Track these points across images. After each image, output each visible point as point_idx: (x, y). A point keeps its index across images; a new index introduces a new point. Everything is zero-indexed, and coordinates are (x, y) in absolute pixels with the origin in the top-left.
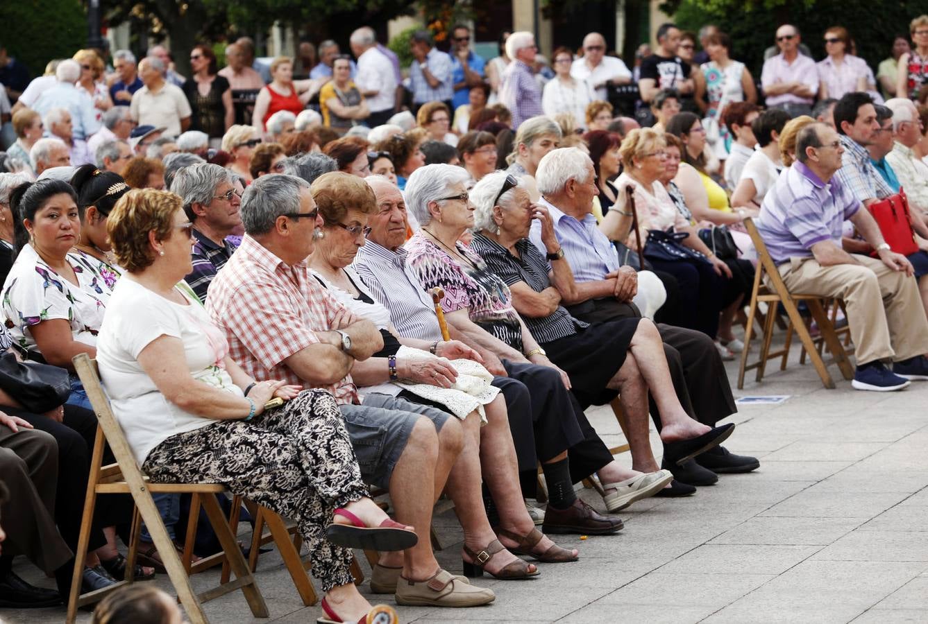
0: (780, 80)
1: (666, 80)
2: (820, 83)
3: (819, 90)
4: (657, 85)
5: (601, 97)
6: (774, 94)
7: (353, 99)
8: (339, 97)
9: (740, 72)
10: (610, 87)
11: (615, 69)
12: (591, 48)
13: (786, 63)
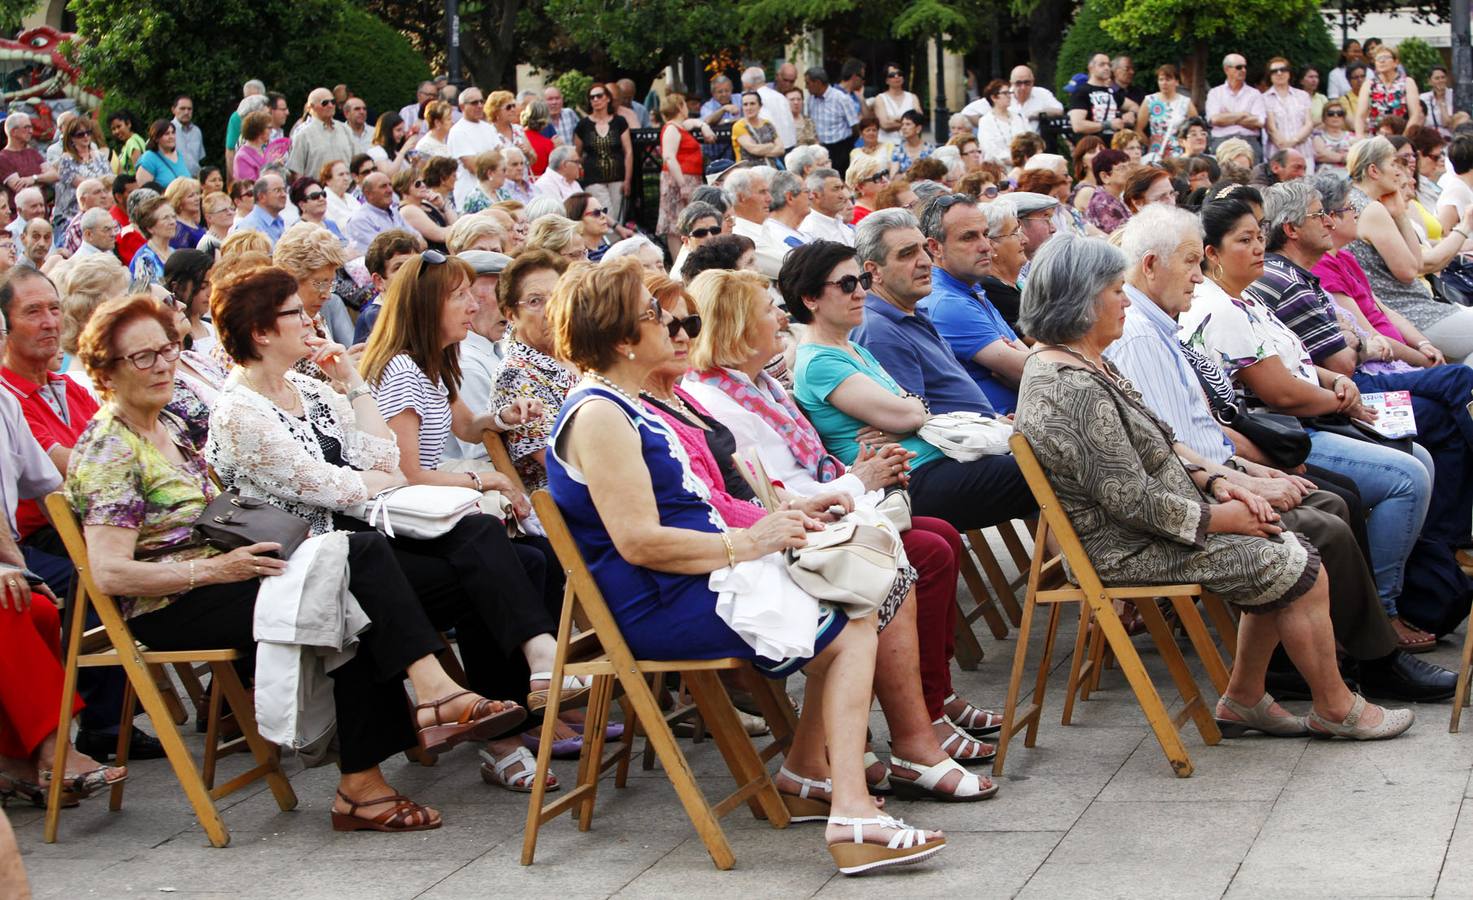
0: (1227, 111)
1: (1099, 110)
2: (1267, 113)
3: (1267, 120)
4: (1090, 117)
5: (1033, 128)
6: (1221, 125)
7: (767, 135)
8: (751, 134)
9: (1185, 106)
10: (1043, 119)
11: (1044, 100)
12: (1019, 83)
13: (1232, 92)
